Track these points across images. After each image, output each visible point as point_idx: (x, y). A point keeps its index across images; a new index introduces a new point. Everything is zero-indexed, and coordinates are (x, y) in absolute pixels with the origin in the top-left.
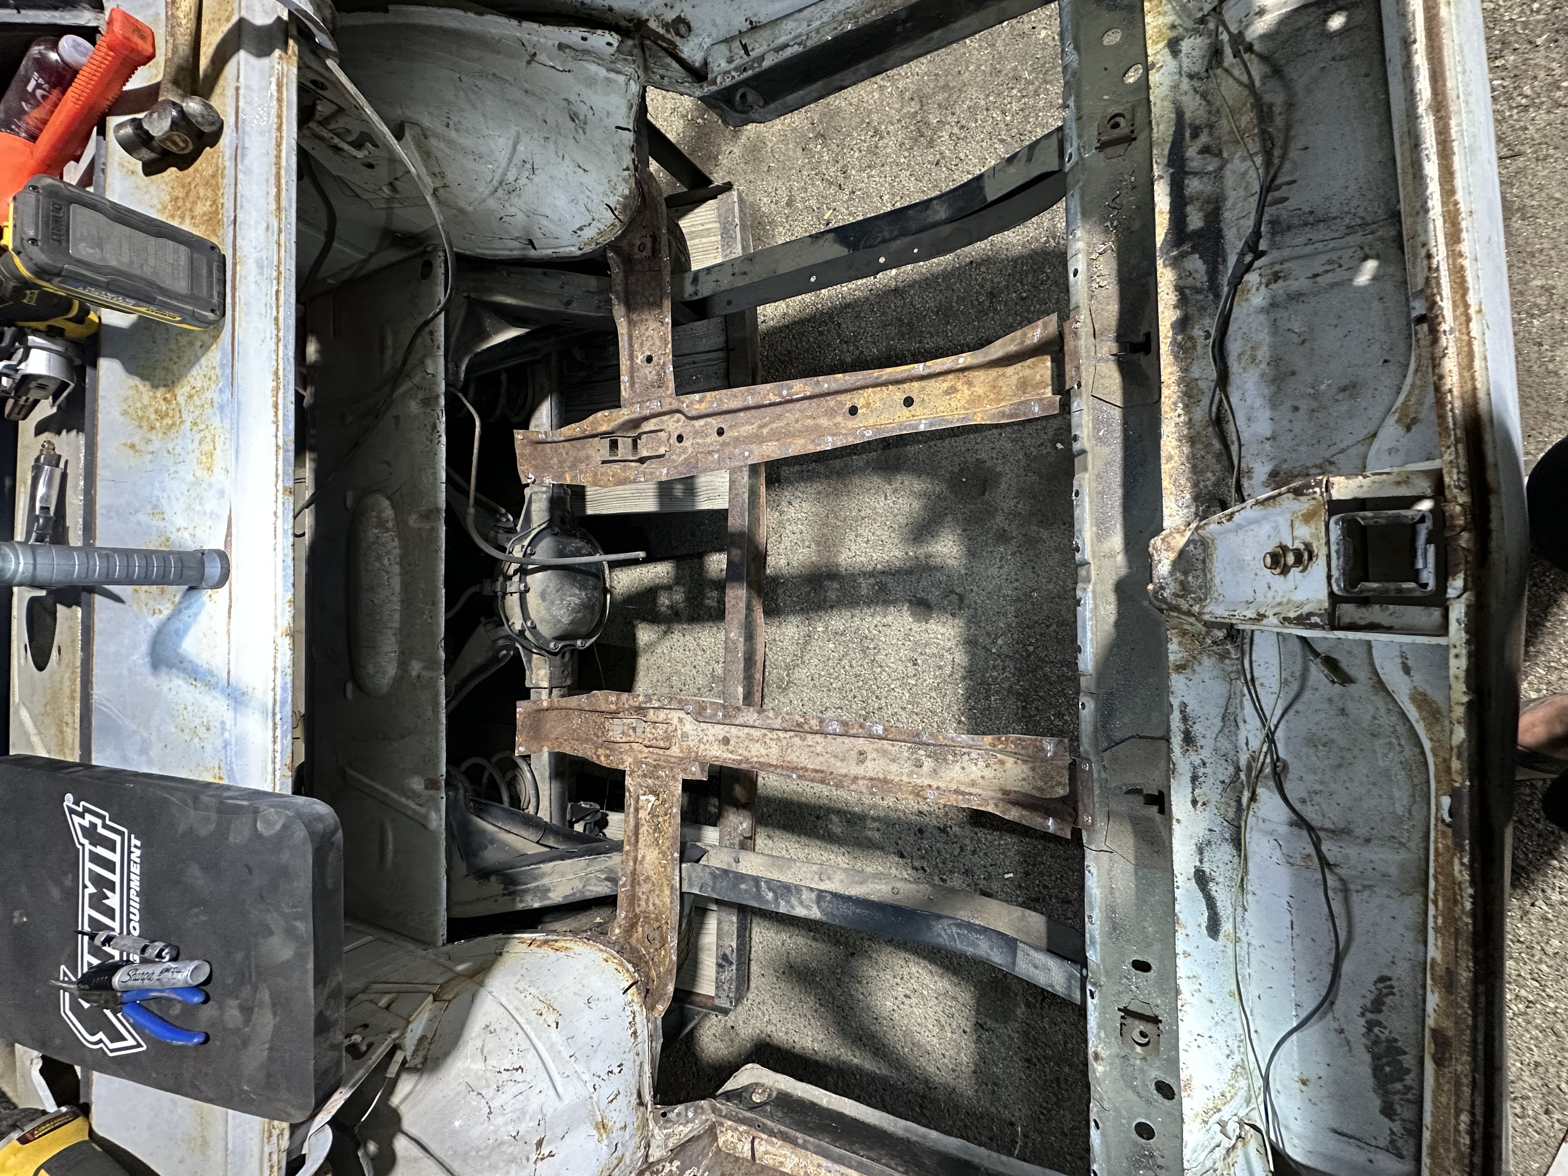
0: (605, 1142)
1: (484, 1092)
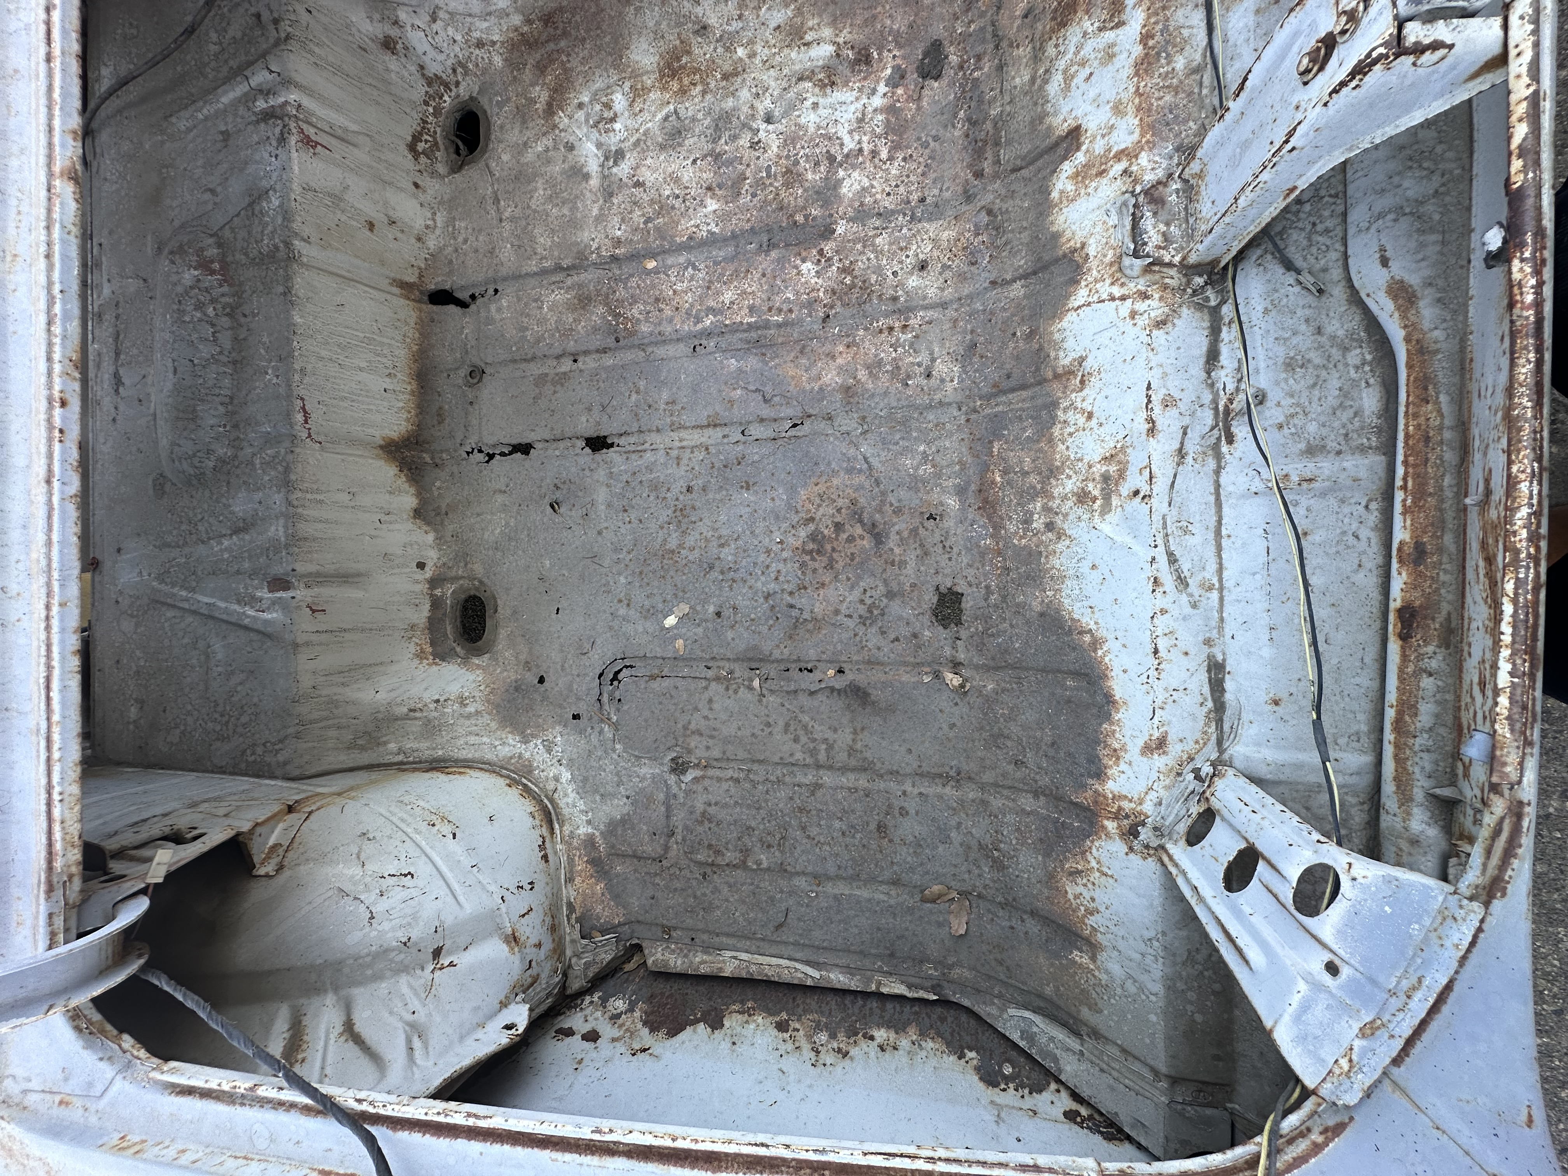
0: (518, 955)
1: (362, 897)
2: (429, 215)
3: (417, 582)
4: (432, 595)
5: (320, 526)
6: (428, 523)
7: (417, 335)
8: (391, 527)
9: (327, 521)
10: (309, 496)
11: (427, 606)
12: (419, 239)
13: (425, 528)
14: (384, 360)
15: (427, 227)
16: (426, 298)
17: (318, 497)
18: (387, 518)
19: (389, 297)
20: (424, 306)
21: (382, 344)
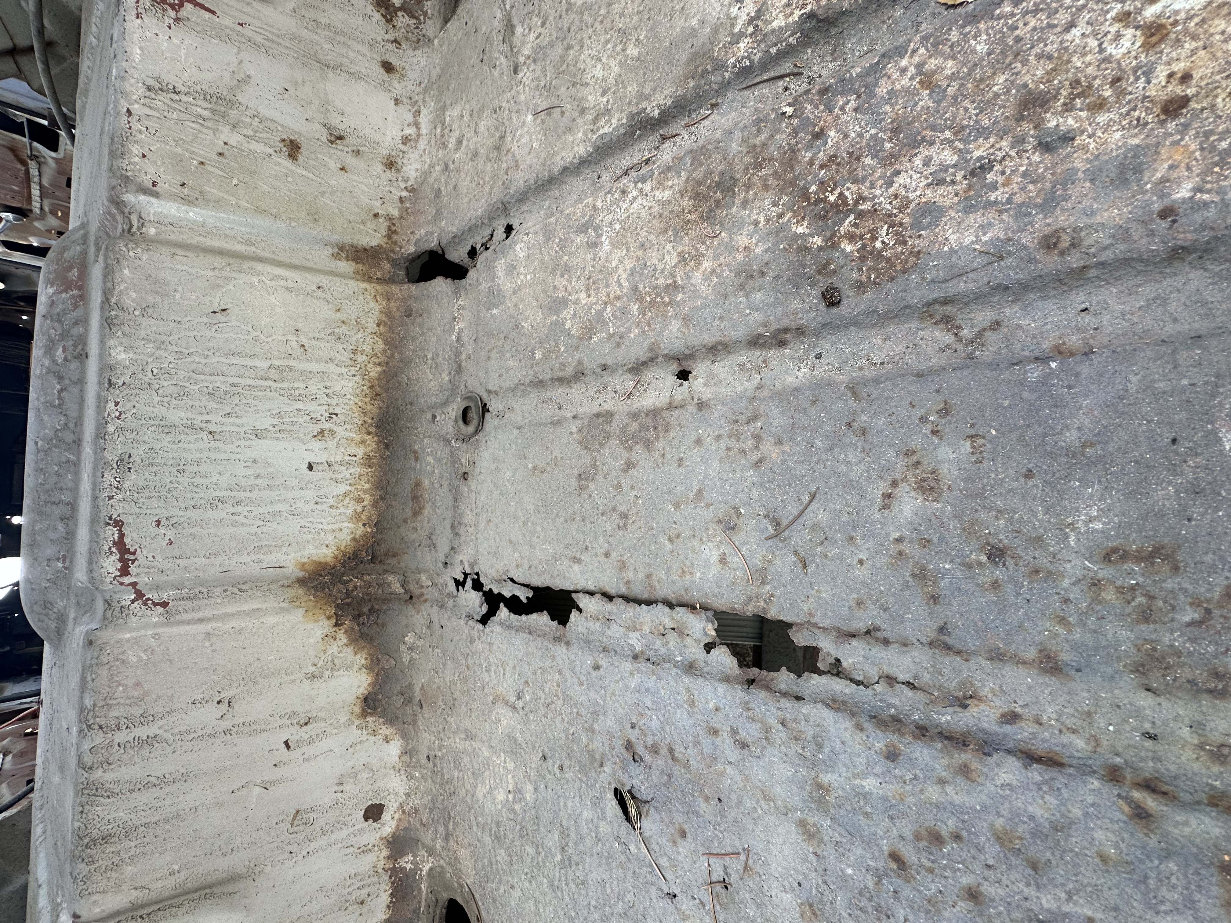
2: (409, 118)
3: (365, 850)
4: (394, 871)
5: (144, 797)
6: (391, 721)
7: (380, 345)
8: (310, 751)
9: (163, 781)
10: (121, 737)
11: (385, 898)
12: (390, 164)
13: (386, 730)
14: (311, 407)
15: (406, 140)
16: (402, 273)
17: (142, 732)
18: (304, 733)
19: (324, 281)
20: (395, 289)
21: (307, 375)
